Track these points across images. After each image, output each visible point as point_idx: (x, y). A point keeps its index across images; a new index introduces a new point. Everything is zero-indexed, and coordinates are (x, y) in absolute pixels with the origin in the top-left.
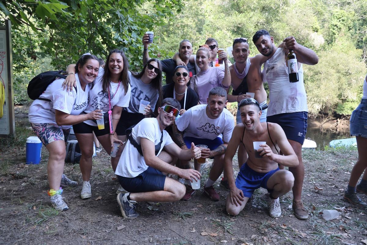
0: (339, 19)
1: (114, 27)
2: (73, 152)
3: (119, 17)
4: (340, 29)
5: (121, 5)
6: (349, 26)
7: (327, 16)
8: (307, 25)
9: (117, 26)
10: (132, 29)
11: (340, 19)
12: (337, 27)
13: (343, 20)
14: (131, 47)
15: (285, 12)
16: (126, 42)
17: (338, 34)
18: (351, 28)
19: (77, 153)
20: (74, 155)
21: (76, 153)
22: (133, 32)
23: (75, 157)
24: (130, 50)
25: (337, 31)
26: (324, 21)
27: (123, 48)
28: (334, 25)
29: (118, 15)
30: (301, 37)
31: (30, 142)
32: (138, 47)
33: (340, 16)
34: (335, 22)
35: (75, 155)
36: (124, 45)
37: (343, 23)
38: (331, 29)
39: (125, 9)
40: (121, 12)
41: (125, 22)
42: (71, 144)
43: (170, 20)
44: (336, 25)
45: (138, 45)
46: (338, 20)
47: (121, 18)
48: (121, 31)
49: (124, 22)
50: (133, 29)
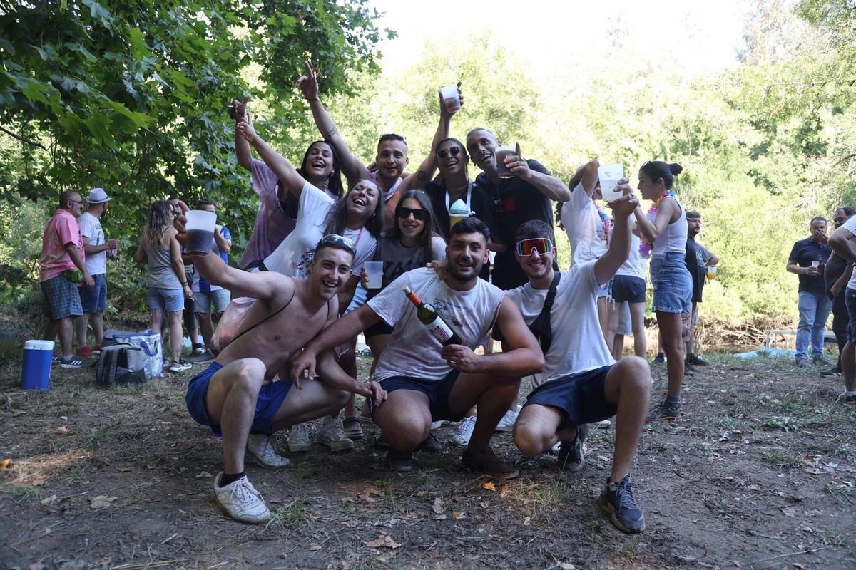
0: (633, 137)
1: (193, 143)
2: (113, 367)
3: (207, 126)
4: (637, 155)
5: (210, 104)
6: (653, 153)
7: (613, 130)
8: (576, 148)
9: (202, 142)
10: (227, 148)
11: (635, 138)
12: (631, 152)
13: (641, 141)
14: (225, 179)
15: (533, 121)
16: (216, 171)
17: (634, 166)
18: (658, 154)
19: (121, 368)
20: (116, 372)
21: (119, 368)
22: (230, 152)
23: (116, 375)
24: (223, 186)
25: (632, 160)
26: (609, 140)
27: (211, 183)
28: (625, 149)
29: (204, 122)
30: (567, 170)
31: (31, 348)
32: (239, 180)
33: (635, 133)
34: (628, 143)
35: (118, 373)
36: (213, 176)
37: (641, 144)
38: (622, 157)
39: (216, 111)
40: (209, 117)
41: (218, 135)
42: (108, 351)
43: (304, 132)
44: (629, 149)
45: (240, 177)
46: (633, 140)
47: (210, 127)
48: (209, 150)
49: (214, 135)
50: (230, 148)
